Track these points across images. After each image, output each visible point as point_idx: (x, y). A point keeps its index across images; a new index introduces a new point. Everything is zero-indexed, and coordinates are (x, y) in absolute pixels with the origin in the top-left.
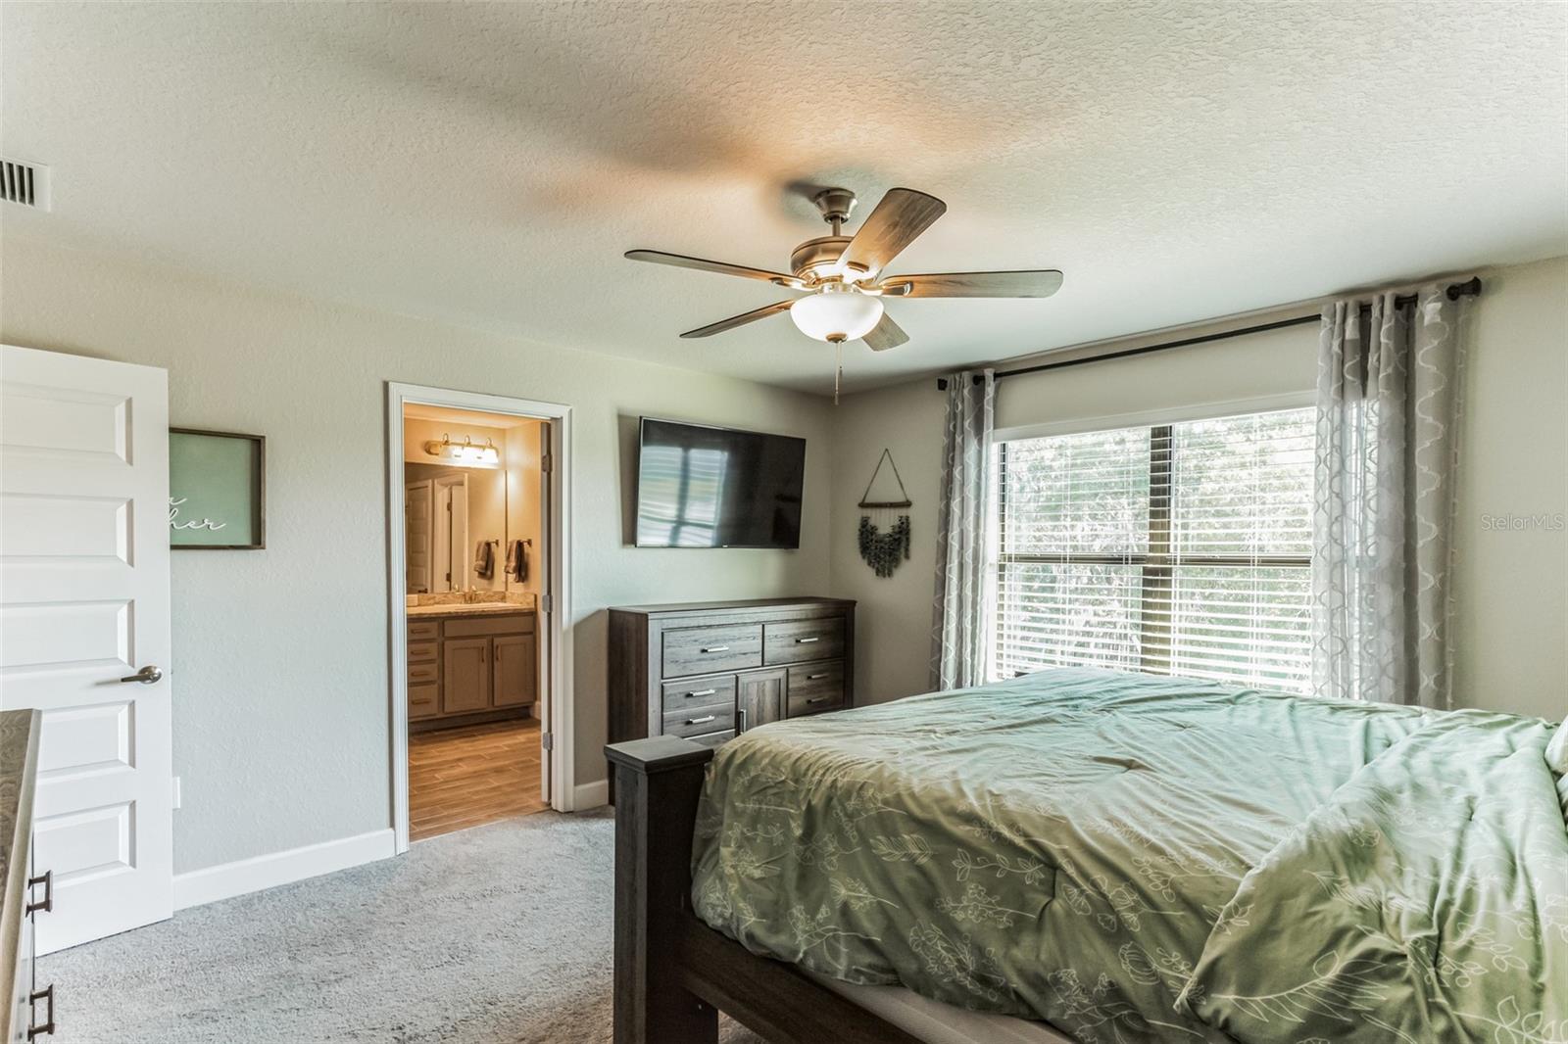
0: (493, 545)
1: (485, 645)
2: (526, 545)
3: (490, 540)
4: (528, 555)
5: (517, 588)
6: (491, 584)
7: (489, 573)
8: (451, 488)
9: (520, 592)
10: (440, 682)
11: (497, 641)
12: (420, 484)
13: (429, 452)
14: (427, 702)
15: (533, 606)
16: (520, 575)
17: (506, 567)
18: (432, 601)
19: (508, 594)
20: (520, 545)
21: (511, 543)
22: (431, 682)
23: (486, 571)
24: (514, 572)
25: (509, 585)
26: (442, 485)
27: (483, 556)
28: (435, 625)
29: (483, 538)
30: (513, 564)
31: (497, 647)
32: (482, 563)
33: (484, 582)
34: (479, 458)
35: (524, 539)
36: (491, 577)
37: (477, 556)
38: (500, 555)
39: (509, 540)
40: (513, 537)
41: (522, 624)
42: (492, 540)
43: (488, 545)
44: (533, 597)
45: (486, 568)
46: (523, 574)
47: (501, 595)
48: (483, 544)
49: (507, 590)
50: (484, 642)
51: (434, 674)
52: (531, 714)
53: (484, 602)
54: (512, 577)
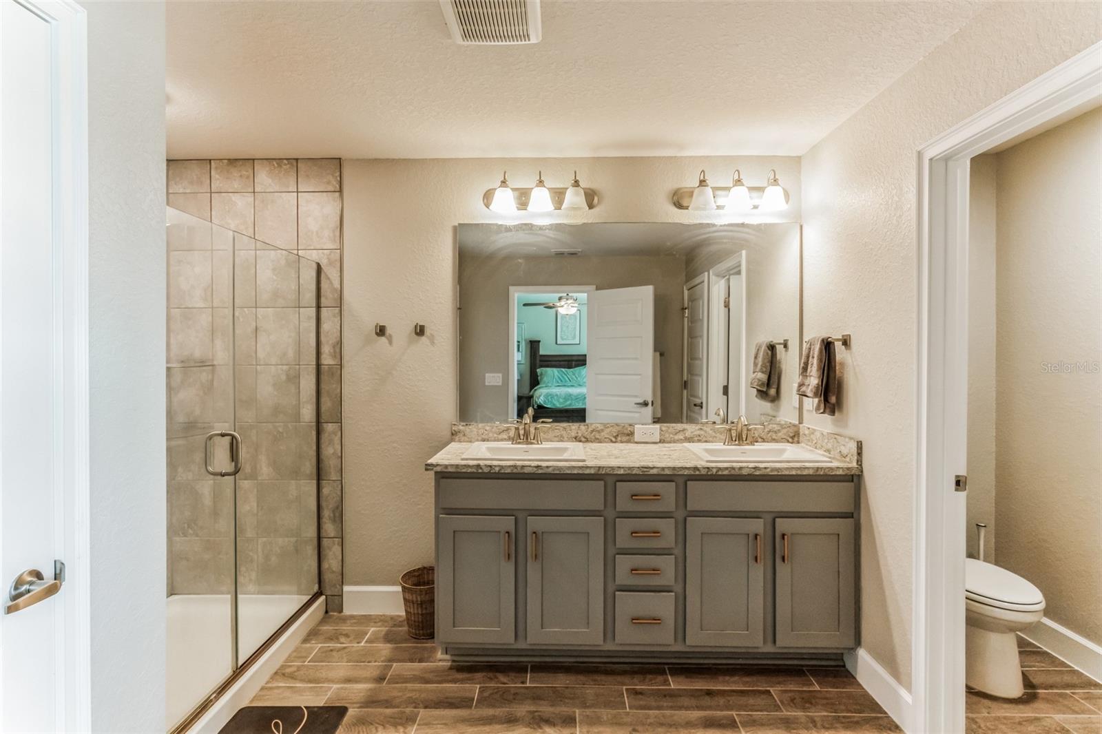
0: (780, 348)
1: (760, 530)
2: (838, 346)
3: (775, 341)
4: (842, 364)
5: (817, 422)
6: (777, 409)
7: (773, 392)
8: (729, 279)
9: (826, 431)
10: (679, 588)
11: (783, 525)
12: (697, 280)
13: (679, 205)
14: (656, 621)
15: (854, 464)
16: (826, 400)
17: (801, 385)
18: (681, 436)
19: (803, 429)
20: (828, 346)
21: (811, 344)
22: (667, 590)
23: (769, 387)
24: (816, 395)
25: (805, 414)
26: (718, 276)
27: (763, 365)
28: (668, 490)
29: (764, 338)
30: (814, 380)
31: (783, 536)
32: (763, 377)
33: (766, 406)
34: (755, 207)
35: (836, 335)
36: (776, 398)
37: (755, 364)
38: (790, 363)
39: (806, 339)
40: (815, 332)
41: (832, 498)
42: (777, 339)
43: (772, 348)
44: (853, 447)
45: (768, 385)
46: (833, 399)
47: (791, 431)
48: (764, 348)
49: (801, 422)
50: (757, 526)
51: (669, 575)
52: (849, 666)
53: (764, 441)
54: (811, 403)
